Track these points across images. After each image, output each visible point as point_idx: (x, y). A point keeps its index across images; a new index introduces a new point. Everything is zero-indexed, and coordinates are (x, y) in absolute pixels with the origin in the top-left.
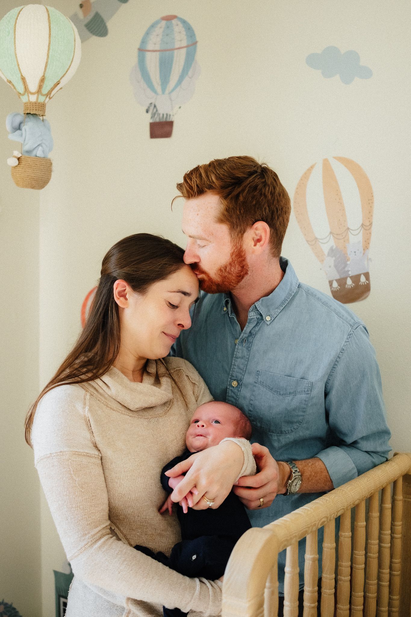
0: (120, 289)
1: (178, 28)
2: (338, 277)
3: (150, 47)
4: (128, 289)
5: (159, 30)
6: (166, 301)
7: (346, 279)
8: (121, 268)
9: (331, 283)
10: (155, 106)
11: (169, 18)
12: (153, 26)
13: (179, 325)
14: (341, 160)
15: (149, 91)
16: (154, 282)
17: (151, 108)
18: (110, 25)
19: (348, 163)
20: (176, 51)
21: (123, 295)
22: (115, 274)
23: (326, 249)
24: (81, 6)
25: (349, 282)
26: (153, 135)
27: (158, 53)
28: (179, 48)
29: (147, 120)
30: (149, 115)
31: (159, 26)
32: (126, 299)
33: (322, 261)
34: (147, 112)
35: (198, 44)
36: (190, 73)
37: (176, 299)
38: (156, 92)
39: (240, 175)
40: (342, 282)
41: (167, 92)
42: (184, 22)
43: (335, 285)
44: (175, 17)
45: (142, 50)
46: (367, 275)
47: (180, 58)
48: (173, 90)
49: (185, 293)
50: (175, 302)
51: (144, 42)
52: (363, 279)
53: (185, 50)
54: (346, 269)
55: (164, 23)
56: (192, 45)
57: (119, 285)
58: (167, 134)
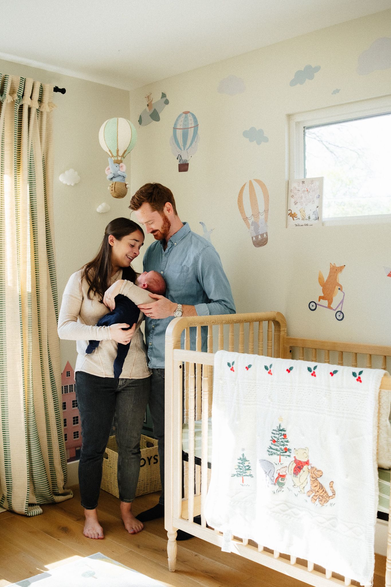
0: (111, 239)
1: (190, 117)
2: (255, 235)
3: (178, 127)
4: (114, 239)
5: (182, 119)
6: (129, 243)
7: (258, 235)
8: (112, 231)
9: (252, 238)
10: (181, 156)
11: (186, 113)
12: (179, 116)
13: (135, 253)
14: (256, 180)
15: (178, 149)
16: (124, 236)
17: (179, 157)
18: (161, 115)
19: (258, 181)
20: (189, 129)
21: (112, 241)
22: (109, 234)
23: (250, 222)
24: (148, 105)
25: (260, 237)
26: (180, 170)
27: (182, 130)
28: (190, 128)
29: (177, 163)
30: (178, 160)
31: (182, 116)
32: (113, 243)
33: (249, 228)
34: (177, 159)
35: (199, 126)
36: (195, 140)
37: (133, 242)
38: (180, 148)
39: (150, 191)
40: (257, 237)
41: (185, 149)
42: (193, 115)
43: (254, 239)
44: (189, 112)
45: (175, 129)
46: (266, 233)
47: (191, 132)
48: (188, 148)
49: (137, 241)
50: (133, 244)
51: (175, 124)
52: (265, 235)
53: (193, 129)
54: (259, 231)
55: (184, 115)
56: (196, 126)
57: (111, 237)
58: (186, 170)
